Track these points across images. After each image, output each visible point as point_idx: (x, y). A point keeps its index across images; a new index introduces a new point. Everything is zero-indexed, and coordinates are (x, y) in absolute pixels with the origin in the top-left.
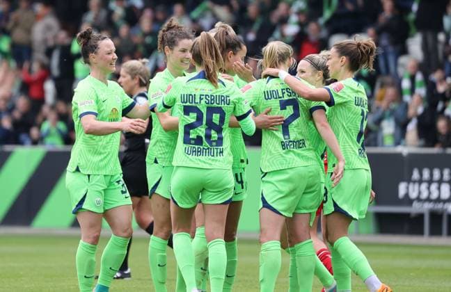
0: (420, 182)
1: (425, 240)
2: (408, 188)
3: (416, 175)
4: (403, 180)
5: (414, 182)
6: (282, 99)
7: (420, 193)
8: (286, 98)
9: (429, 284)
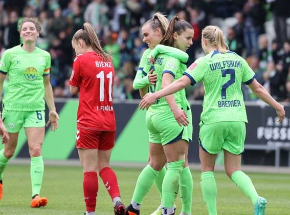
0: (273, 127)
1: (276, 169)
2: (264, 131)
3: (270, 122)
4: (260, 126)
5: (269, 127)
6: (224, 69)
7: (273, 135)
8: (226, 68)
9: (279, 202)
